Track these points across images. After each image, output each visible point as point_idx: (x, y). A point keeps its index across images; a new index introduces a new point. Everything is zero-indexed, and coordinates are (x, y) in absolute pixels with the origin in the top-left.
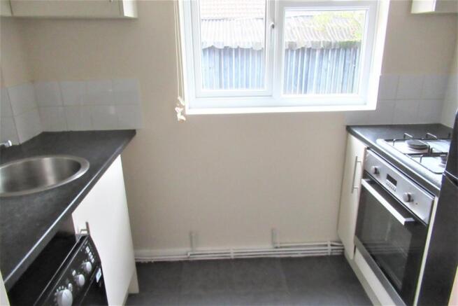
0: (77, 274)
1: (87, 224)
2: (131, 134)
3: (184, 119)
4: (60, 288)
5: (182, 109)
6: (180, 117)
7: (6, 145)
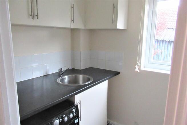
0: (65, 116)
1: (80, 101)
2: (118, 73)
3: (139, 71)
4: (56, 118)
5: (138, 67)
6: (137, 70)
7: (70, 68)
